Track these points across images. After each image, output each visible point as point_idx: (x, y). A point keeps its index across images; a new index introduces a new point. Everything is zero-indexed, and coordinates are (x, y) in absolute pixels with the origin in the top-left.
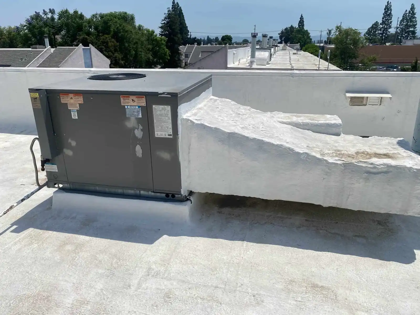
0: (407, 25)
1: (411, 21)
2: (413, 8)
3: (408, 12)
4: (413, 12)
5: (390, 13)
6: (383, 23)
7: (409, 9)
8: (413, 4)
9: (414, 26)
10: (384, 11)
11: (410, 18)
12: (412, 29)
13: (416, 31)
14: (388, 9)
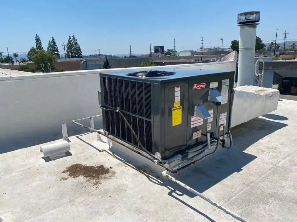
0: (52, 50)
1: (55, 48)
2: (53, 40)
3: (51, 42)
4: (54, 42)
5: (40, 42)
6: (38, 48)
7: (51, 40)
8: (52, 37)
9: (57, 50)
10: (35, 41)
11: (53, 46)
12: (57, 52)
13: (59, 54)
14: (38, 39)
